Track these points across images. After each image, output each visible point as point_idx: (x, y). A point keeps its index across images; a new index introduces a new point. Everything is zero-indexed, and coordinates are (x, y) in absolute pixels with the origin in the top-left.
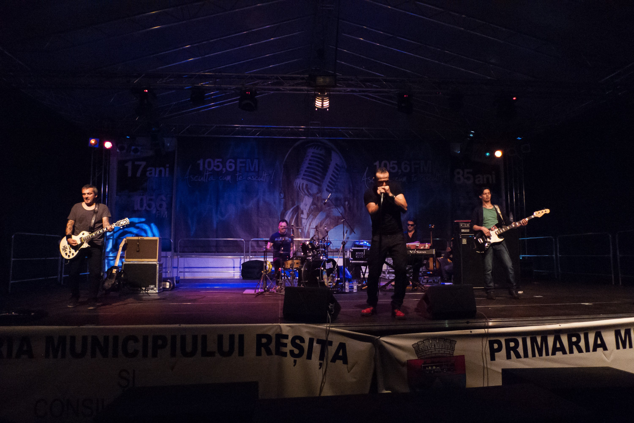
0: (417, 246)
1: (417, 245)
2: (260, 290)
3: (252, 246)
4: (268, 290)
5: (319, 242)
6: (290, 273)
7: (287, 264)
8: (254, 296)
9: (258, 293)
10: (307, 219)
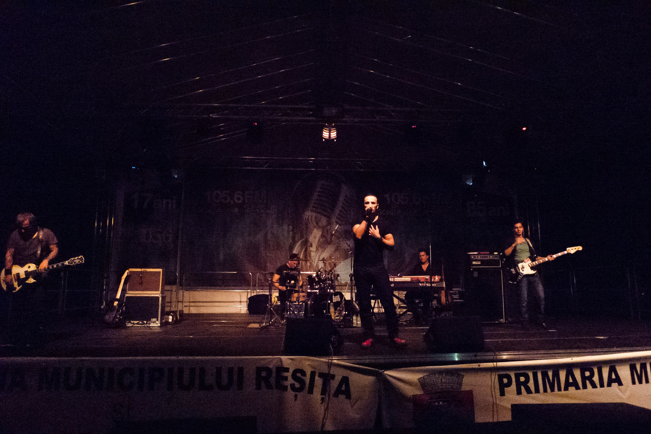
2: (264, 324)
4: (273, 324)
5: (326, 275)
8: (259, 330)
9: (262, 327)
10: (316, 252)
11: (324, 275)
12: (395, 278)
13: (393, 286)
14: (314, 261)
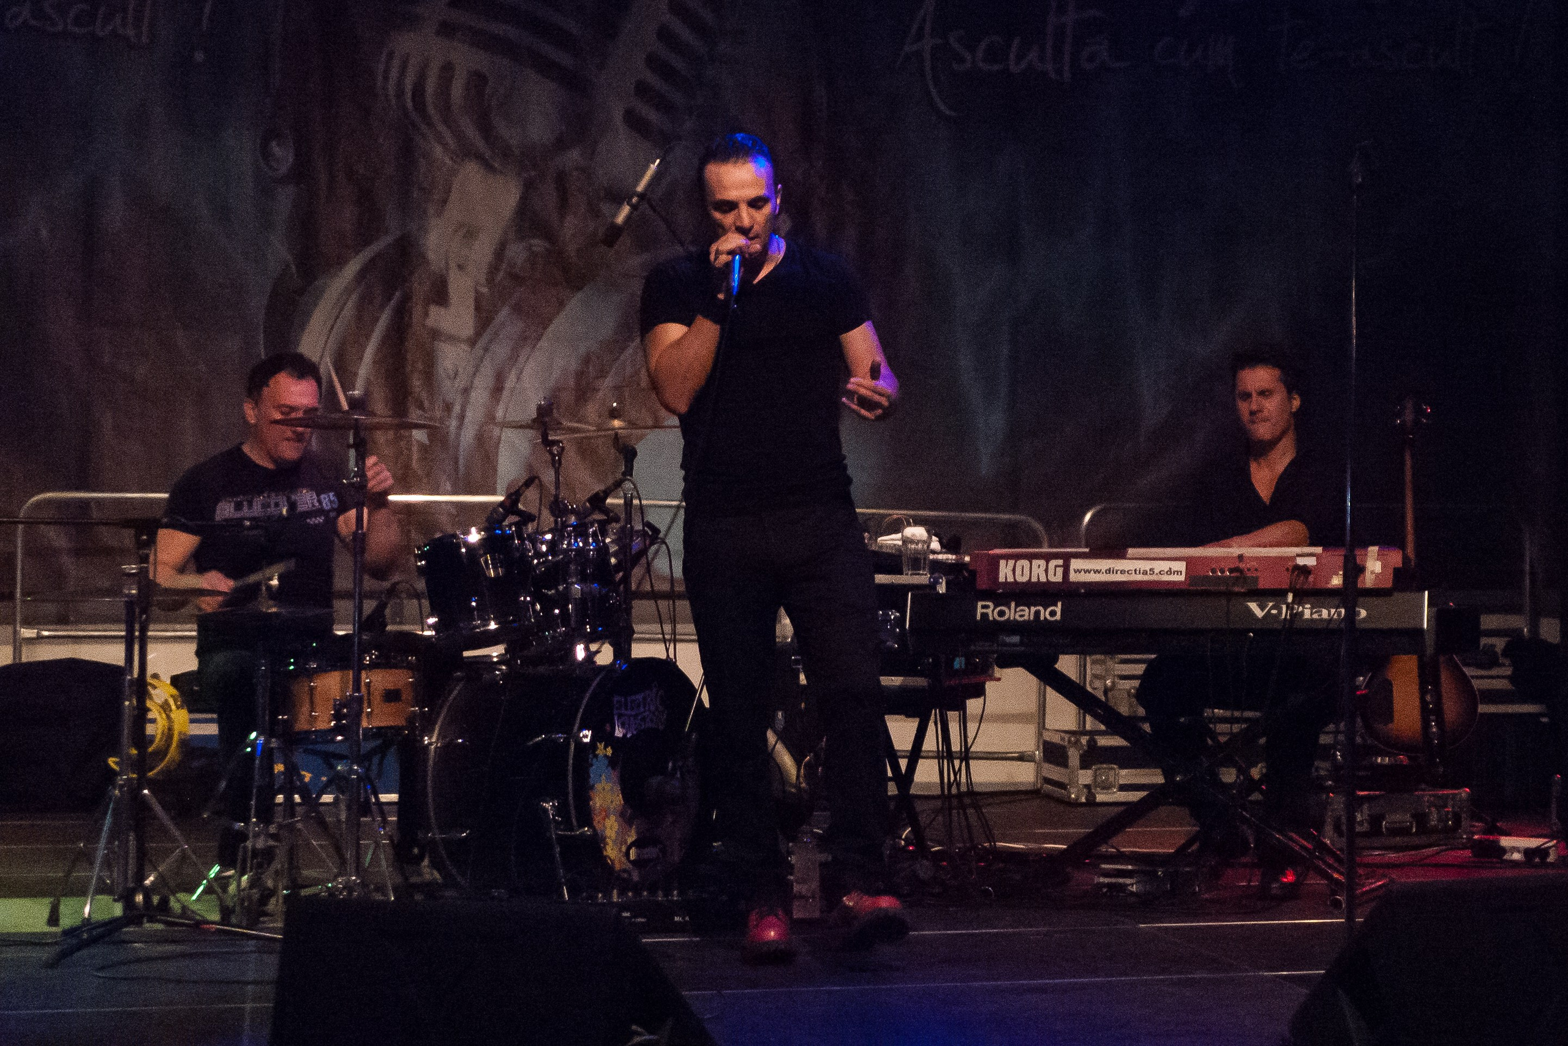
0: (1305, 570)
1: (1301, 561)
2: (87, 910)
3: (38, 552)
4: (151, 912)
5: (559, 531)
6: (332, 767)
7: (312, 703)
8: (45, 954)
9: (69, 933)
10: (472, 342)
11: (548, 537)
12: (1075, 564)
13: (1058, 617)
14: (457, 409)
